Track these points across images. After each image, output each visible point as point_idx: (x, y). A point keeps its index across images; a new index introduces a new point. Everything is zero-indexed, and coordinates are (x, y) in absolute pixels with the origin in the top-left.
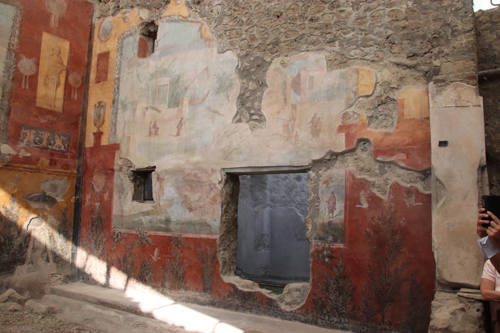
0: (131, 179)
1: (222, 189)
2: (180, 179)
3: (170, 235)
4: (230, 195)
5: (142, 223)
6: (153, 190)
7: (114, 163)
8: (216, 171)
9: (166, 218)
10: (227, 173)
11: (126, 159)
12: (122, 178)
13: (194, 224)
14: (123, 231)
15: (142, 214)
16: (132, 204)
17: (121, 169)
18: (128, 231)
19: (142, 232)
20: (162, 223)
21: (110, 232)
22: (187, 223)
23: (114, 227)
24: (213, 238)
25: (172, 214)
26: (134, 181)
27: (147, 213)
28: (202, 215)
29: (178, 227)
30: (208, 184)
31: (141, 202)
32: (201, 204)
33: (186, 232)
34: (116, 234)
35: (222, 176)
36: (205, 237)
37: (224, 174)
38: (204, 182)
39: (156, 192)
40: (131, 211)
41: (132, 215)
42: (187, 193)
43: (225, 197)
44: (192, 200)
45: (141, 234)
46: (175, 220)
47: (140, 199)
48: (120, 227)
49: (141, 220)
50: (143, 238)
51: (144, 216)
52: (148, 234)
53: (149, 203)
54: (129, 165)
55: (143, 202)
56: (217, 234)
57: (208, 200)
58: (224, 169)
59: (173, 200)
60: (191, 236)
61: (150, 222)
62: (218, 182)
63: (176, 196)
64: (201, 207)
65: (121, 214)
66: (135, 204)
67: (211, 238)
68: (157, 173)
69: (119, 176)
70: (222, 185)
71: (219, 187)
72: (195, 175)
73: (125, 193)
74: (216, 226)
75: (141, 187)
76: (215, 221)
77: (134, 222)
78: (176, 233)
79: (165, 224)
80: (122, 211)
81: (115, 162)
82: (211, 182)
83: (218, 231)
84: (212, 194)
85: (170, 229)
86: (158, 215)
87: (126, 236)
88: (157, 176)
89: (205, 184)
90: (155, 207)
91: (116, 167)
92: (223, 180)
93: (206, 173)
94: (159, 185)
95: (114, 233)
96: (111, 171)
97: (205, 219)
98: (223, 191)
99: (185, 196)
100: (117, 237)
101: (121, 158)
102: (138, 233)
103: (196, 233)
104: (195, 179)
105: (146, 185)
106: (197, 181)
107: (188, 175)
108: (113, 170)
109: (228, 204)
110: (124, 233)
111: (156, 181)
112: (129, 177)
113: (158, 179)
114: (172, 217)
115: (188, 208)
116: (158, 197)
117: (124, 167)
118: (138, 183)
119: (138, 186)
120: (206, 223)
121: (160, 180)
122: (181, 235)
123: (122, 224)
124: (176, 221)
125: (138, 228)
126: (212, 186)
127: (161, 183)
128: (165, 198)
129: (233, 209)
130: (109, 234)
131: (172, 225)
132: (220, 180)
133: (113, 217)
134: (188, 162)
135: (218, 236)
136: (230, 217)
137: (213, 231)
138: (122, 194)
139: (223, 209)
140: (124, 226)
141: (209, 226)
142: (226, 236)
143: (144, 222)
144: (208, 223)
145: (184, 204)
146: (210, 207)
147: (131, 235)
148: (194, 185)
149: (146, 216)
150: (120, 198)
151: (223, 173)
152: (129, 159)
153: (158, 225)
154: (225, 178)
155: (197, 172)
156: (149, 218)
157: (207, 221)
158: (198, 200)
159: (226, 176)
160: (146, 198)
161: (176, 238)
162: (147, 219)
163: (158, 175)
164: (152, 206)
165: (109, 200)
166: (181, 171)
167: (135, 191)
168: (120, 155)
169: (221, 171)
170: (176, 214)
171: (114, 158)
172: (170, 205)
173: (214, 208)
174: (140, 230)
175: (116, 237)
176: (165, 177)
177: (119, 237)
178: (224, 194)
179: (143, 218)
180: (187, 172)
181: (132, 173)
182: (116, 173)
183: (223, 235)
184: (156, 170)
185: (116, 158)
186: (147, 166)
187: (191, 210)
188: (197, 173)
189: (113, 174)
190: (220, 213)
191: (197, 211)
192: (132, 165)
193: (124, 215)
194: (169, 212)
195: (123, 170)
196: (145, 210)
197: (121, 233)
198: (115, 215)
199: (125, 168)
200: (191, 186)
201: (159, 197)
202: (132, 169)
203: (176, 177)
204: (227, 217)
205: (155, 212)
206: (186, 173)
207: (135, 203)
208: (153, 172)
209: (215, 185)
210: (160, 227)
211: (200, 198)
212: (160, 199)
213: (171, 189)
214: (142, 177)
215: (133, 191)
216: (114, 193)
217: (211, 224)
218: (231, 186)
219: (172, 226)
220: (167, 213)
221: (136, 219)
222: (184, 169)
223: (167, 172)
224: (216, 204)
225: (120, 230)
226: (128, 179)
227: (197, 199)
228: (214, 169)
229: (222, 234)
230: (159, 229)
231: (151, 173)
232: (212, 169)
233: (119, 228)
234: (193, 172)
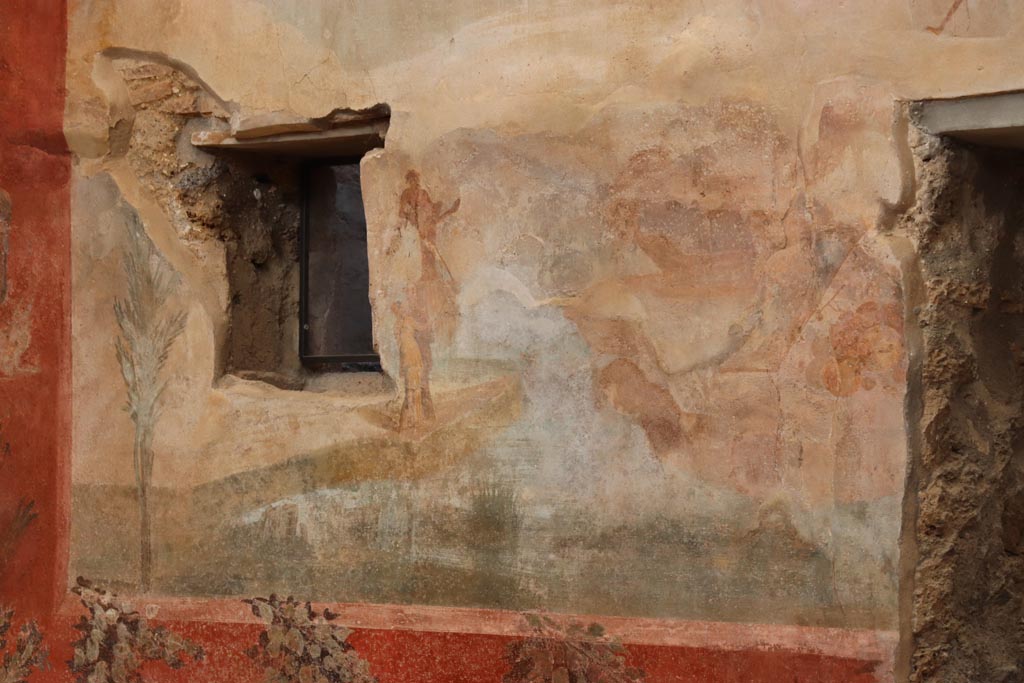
0: (206, 207)
1: (912, 266)
2: (582, 199)
3: (508, 629)
4: (975, 310)
5: (296, 545)
6: (375, 293)
7: (62, 91)
8: (860, 126)
9: (481, 503)
10: (953, 141)
11: (160, 58)
12: (136, 203)
13: (692, 546)
14: (152, 605)
15: (296, 477)
16: (217, 402)
17: (119, 138)
18: (190, 602)
19: (301, 613)
20: (445, 537)
21: (46, 622)
22: (639, 533)
23: (82, 582)
24: (848, 652)
25: (523, 467)
26: (225, 224)
27: (337, 468)
28: (754, 475)
29: (572, 566)
30: (796, 231)
31: (282, 385)
32: (747, 385)
33: (634, 606)
34: (98, 634)
35: (907, 164)
36: (788, 644)
37: (931, 143)
38: (764, 218)
39: (395, 308)
40: (207, 452)
41: (218, 485)
42: (634, 308)
43: (940, 323)
44: (677, 358)
45: (288, 625)
46: (545, 512)
47: (279, 362)
48: (127, 578)
49: (292, 521)
50: (306, 659)
51: (309, 486)
52: (344, 626)
53: (345, 392)
54: (185, 102)
55: (301, 388)
56: (875, 621)
57: (800, 354)
58: (921, 108)
59: (528, 359)
60: (673, 632)
61: (361, 530)
62: (874, 212)
63: (552, 327)
64: (743, 412)
65: (130, 479)
66: (240, 403)
67: (827, 651)
68: (404, 158)
69: (112, 187)
70: (909, 238)
71: (892, 250)
72: (694, 168)
73: (161, 320)
74: (865, 556)
75: (277, 270)
76: (861, 514)
77: (237, 535)
78: (557, 615)
79: (471, 545)
80: (145, 458)
81: (70, 83)
82: (824, 212)
83: (887, 596)
84: (834, 306)
85: (511, 584)
86: (416, 478)
87: (173, 642)
88: (400, 184)
89: (776, 231)
90: (393, 420)
91: (78, 124)
92: (922, 194)
93: (782, 144)
94: (417, 255)
95: (84, 625)
96: (38, 155)
97: (778, 506)
98: (916, 289)
99: (622, 330)
100: (106, 654)
101: (112, 53)
102: (266, 621)
103: (712, 611)
104: (691, 196)
105: (314, 258)
106: (711, 214)
107: (640, 165)
108: (57, 145)
109: (961, 383)
110: (157, 627)
111: (393, 218)
112: (184, 197)
113: (412, 202)
114: (526, 493)
115: (645, 423)
116: (411, 345)
117: (141, 120)
118: (256, 239)
119: (260, 265)
120: (791, 533)
121: (424, 214)
122: (595, 630)
123: (147, 556)
124: (556, 517)
125: (271, 578)
126: (832, 246)
127: (430, 235)
128: (463, 346)
129: (1001, 427)
130: (39, 639)
131: (525, 553)
132: (894, 198)
133: (70, 504)
134: (633, 64)
135: (890, 637)
136: (983, 488)
137: (845, 592)
138: (142, 328)
139: (928, 418)
140: (161, 567)
141: (811, 553)
142: (953, 638)
143: (313, 536)
144: (804, 533)
145: (612, 392)
146: (818, 406)
147: (216, 633)
148: (686, 243)
149: (327, 493)
150: (122, 354)
151: (921, 139)
152: (175, 55)
153: (417, 553)
154: (930, 176)
155: (710, 138)
156: (351, 499)
157: (797, 521)
158: (718, 362)
159: (939, 165)
160: (321, 352)
161: (561, 650)
162: (336, 508)
163: (412, 176)
164: (374, 415)
165: (39, 377)
166: (583, 139)
167: (235, 298)
168: (103, 29)
169: (901, 127)
170: (552, 467)
171: (62, 49)
172: (505, 403)
173: (848, 421)
174: (282, 595)
175: (94, 653)
176: (463, 191)
177: (123, 651)
178: (929, 306)
179: (301, 504)
180: (629, 143)
181: (205, 162)
182: (82, 170)
183: (931, 626)
184: (393, 134)
185: (75, 52)
186: (323, 112)
187: (665, 432)
188: (705, 150)
189: (57, 175)
190: (901, 454)
191: (717, 445)
192: (209, 105)
193: (155, 482)
194: (501, 452)
195: (138, 139)
196: (316, 441)
197: (133, 626)
198: (85, 488)
199: (151, 130)
200: (662, 252)
201: (424, 340)
202: (204, 137)
203: (550, 191)
204: (954, 490)
205: (392, 454)
206: (623, 154)
207: (242, 392)
208: (370, 157)
209: (850, 234)
210: (431, 567)
211: (738, 339)
212: (426, 359)
213: (508, 278)
214: (287, 198)
215: (224, 300)
216: (77, 323)
217: (826, 538)
218: (986, 242)
219: (525, 561)
220: (489, 463)
221: (254, 517)
222: (608, 122)
223: (476, 148)
224: (869, 385)
225: (126, 604)
226: (180, 212)
227: (713, 350)
228: (838, 111)
229: (917, 623)
230: (426, 585)
231: (356, 160)
232: (827, 109)
233: (117, 585)
234: (681, 144)
